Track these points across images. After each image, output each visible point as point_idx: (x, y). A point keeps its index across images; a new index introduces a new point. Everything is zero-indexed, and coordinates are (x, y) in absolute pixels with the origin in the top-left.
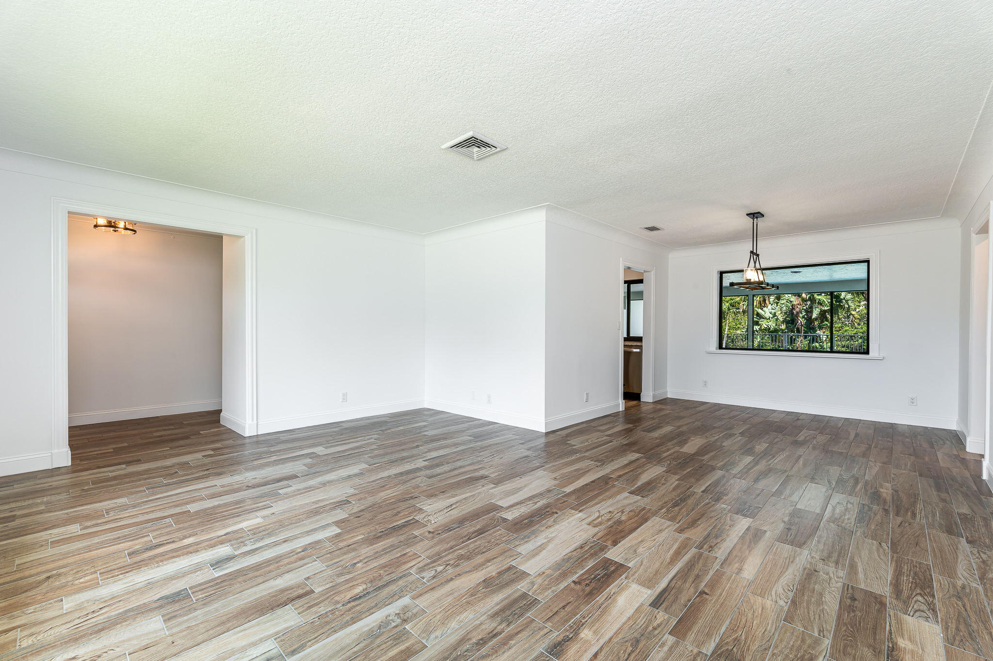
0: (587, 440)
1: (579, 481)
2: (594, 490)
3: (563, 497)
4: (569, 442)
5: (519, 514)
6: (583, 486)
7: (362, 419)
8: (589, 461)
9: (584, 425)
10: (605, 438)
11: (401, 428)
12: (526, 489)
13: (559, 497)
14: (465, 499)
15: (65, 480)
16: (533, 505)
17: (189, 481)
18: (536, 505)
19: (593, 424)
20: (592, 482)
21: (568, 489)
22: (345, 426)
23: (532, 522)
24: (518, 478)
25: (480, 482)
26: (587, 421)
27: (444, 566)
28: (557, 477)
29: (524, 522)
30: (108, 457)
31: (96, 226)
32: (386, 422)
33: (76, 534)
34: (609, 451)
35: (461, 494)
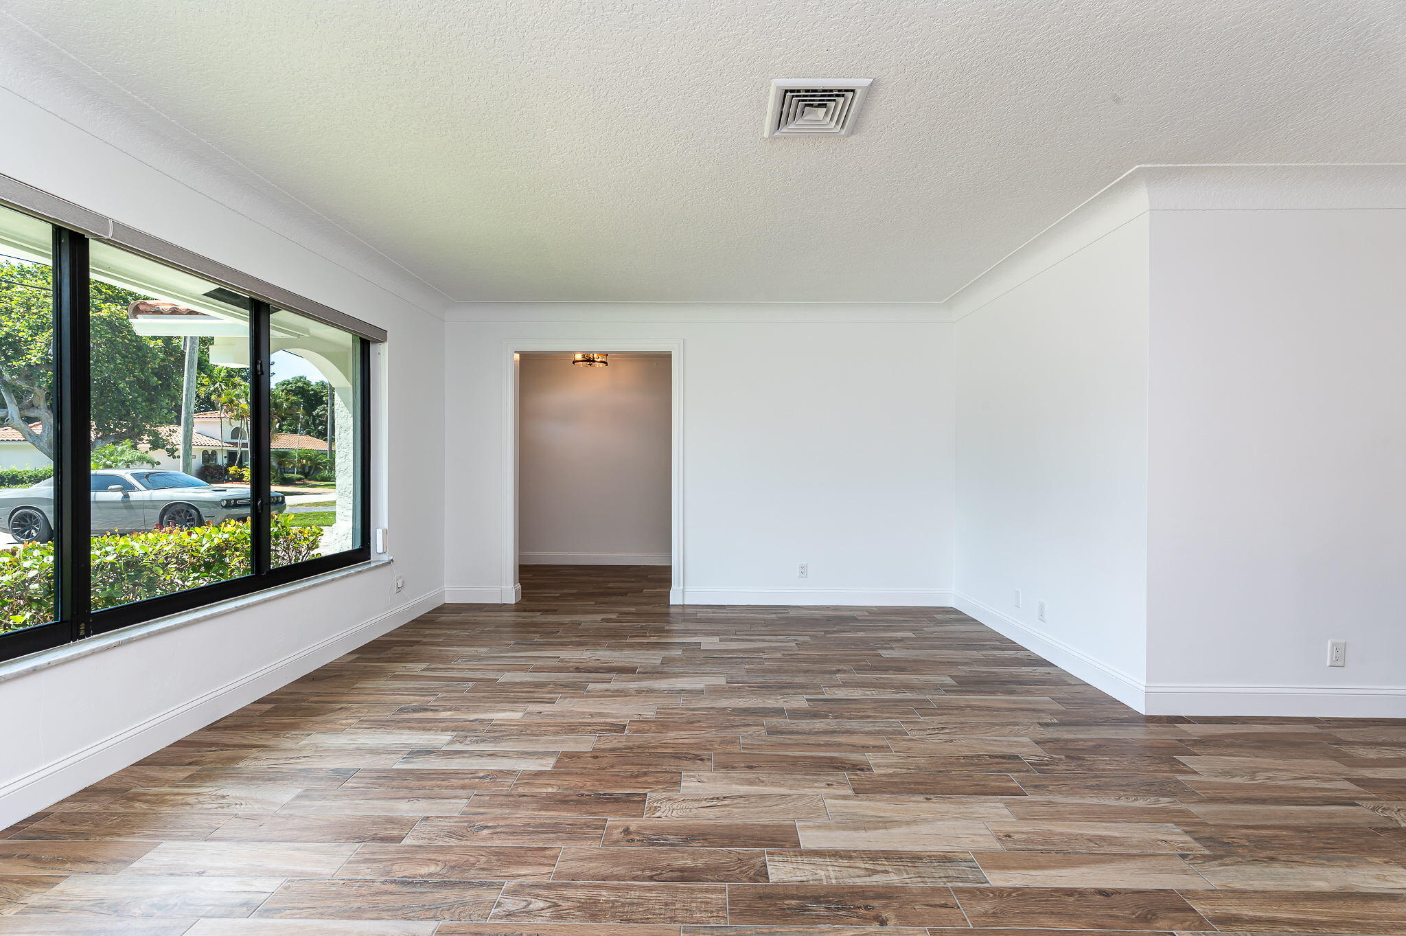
0: (1254, 773)
1: (1065, 872)
2: (1073, 916)
3: (958, 891)
4: (1182, 759)
5: (800, 879)
6: (1057, 890)
7: (827, 608)
8: (1178, 830)
9: (1311, 729)
10: (1347, 785)
11: (860, 634)
12: (904, 830)
13: (949, 885)
14: (762, 796)
15: (508, 617)
16: (862, 872)
17: (553, 645)
18: (868, 879)
19: (1342, 734)
20: (1102, 892)
21: (997, 879)
22: (792, 613)
23: (803, 909)
24: (921, 798)
25: (832, 775)
26: (1329, 720)
27: (548, 904)
28: (1016, 837)
29: (787, 902)
30: (549, 601)
31: (574, 362)
32: (854, 619)
33: (415, 673)
34: (1297, 829)
35: (773, 784)
